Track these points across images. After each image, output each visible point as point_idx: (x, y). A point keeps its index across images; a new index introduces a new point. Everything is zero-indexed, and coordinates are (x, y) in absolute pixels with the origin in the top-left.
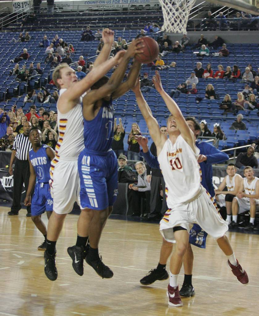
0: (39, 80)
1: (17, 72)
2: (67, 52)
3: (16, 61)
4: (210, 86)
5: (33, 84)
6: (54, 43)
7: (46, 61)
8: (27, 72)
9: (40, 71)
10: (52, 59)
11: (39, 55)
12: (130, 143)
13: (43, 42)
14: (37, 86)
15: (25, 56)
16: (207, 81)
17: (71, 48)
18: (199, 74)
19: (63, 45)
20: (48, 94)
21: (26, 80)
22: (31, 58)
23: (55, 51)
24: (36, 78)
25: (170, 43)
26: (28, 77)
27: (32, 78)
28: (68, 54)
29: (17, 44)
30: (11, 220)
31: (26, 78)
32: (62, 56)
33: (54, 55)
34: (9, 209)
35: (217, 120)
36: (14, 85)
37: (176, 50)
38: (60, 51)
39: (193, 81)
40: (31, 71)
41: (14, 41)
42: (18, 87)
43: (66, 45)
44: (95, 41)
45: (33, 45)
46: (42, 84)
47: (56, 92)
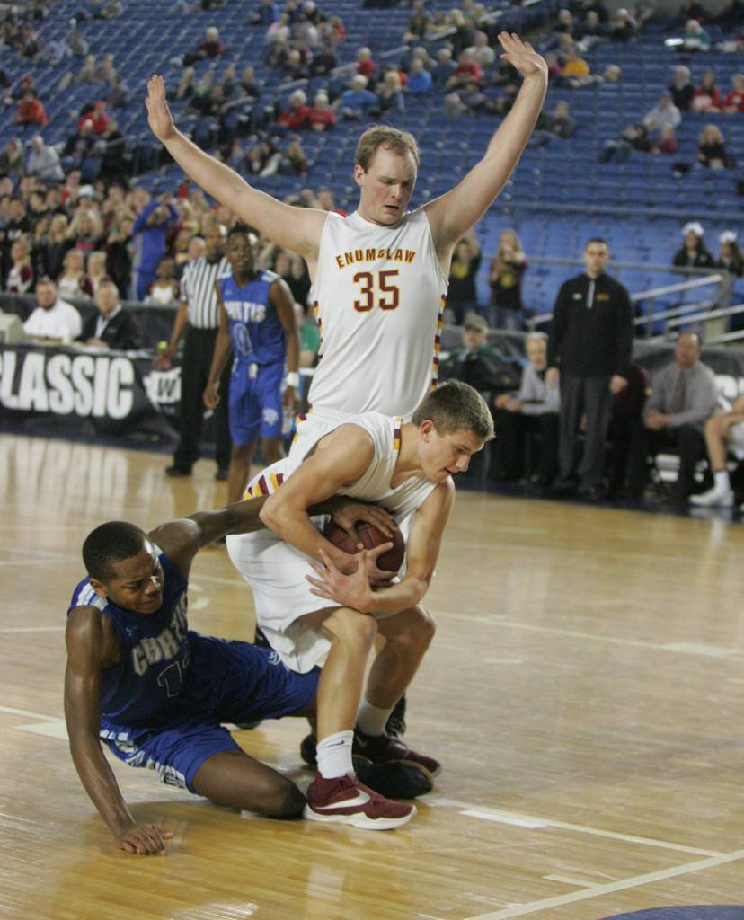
0: (249, 114)
1: (189, 91)
2: (325, 38)
3: (188, 62)
4: (713, 132)
5: (231, 123)
6: (291, 13)
7: (267, 62)
8: (218, 92)
9: (252, 91)
10: (283, 56)
11: (251, 47)
12: (496, 285)
13: (260, 11)
14: (244, 130)
15: (212, 49)
16: (704, 117)
17: (336, 26)
18: (683, 98)
19: (313, 17)
20: (273, 151)
21: (214, 114)
22: (227, 55)
23: (292, 37)
24: (239, 108)
25: (604, 15)
26: (221, 104)
27: (232, 110)
28: (328, 45)
29: (190, 17)
30: (175, 491)
31: (215, 108)
32: (313, 49)
33: (292, 47)
34: (167, 460)
35: (731, 224)
37: (621, 35)
38: (306, 36)
39: (666, 118)
40: (229, 90)
41: (181, 9)
42: (193, 133)
43: (324, 20)
44: (401, 9)
45: (233, 18)
46: (258, 123)
47: (296, 146)
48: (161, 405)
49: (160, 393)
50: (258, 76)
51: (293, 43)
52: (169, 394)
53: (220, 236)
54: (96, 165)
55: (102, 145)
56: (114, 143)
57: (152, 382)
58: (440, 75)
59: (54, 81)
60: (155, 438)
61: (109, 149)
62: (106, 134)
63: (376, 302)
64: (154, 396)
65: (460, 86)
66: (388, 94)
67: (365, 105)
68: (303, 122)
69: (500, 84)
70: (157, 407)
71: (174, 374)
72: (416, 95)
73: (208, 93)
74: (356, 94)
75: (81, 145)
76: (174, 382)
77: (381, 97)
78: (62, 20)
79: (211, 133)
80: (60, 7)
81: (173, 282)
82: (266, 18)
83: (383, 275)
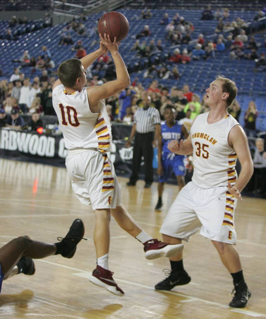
0: (159, 57)
2: (187, 30)
3: (138, 37)
5: (152, 60)
6: (175, 21)
7: (166, 38)
8: (148, 49)
9: (160, 48)
10: (172, 37)
11: (160, 33)
12: (246, 121)
13: (164, 20)
14: (157, 62)
15: (146, 33)
17: (191, 26)
19: (183, 23)
20: (167, 70)
21: (146, 56)
22: (152, 35)
23: (175, 29)
24: (155, 55)
26: (149, 53)
27: (153, 55)
28: (188, 33)
29: (138, 21)
30: (130, 191)
31: (147, 54)
32: (183, 34)
33: (175, 33)
34: (127, 180)
36: (135, 60)
38: (180, 30)
40: (152, 48)
41: (135, 18)
42: (139, 63)
43: (187, 24)
44: (214, 20)
45: (154, 22)
46: (162, 60)
47: (176, 69)
48: (126, 160)
49: (125, 156)
50: (163, 43)
51: (176, 32)
52: (129, 156)
53: (148, 100)
54: (103, 73)
55: (106, 66)
56: (111, 65)
57: (123, 152)
58: (228, 44)
59: (89, 43)
60: (123, 172)
61: (109, 68)
62: (108, 62)
63: (201, 155)
64: (123, 157)
65: (235, 49)
66: (209, 51)
67: (201, 55)
68: (178, 60)
69: (249, 49)
70: (124, 161)
71: (130, 149)
72: (219, 52)
73: (145, 49)
74: (198, 51)
75: (99, 66)
76: (130, 152)
77: (206, 52)
78: (93, 21)
79: (145, 63)
80: (92, 16)
81: (131, 116)
82: (166, 22)
83: (204, 145)
